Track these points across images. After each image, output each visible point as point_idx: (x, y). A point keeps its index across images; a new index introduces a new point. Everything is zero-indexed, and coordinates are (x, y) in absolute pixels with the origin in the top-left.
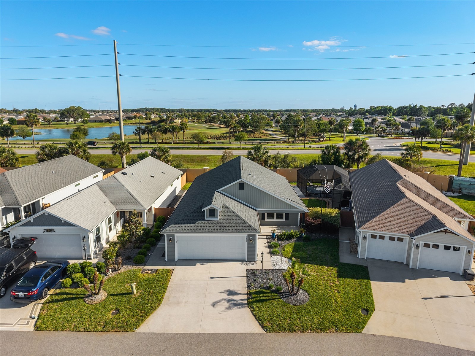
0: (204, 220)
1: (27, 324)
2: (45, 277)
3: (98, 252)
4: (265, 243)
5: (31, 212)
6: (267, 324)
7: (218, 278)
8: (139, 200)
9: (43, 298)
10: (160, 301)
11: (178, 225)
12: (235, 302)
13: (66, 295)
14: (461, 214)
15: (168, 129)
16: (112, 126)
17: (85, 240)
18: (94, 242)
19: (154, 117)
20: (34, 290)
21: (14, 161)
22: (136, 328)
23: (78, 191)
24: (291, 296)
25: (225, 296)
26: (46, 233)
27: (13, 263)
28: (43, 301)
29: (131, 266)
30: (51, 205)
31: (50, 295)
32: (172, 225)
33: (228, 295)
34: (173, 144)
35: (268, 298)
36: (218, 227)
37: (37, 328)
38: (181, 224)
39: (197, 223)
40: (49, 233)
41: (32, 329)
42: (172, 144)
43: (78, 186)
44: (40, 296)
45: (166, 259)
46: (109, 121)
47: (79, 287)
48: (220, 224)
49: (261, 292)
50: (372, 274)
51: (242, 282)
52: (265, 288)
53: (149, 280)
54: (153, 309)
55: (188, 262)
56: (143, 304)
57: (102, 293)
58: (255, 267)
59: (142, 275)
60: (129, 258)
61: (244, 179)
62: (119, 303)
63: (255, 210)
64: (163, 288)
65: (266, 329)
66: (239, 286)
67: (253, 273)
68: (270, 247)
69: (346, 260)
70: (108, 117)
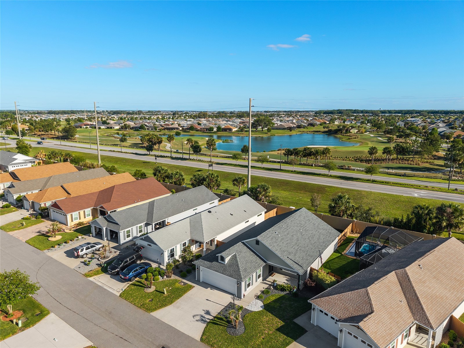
0: (218, 262)
1: (119, 292)
2: (134, 271)
3: (171, 262)
4: (264, 288)
5: (161, 226)
6: (204, 337)
7: (210, 301)
8: (204, 234)
9: (131, 281)
10: (172, 302)
11: (203, 261)
12: (204, 319)
13: (140, 283)
14: (426, 320)
15: (313, 153)
16: (291, 133)
17: (162, 255)
18: (168, 257)
19: (338, 122)
20: (128, 276)
21: (181, 181)
22: (151, 312)
23: (195, 214)
24: (233, 328)
25: (203, 313)
26: (148, 246)
27: (128, 259)
28: (131, 283)
29: (178, 277)
30: (171, 223)
31: (136, 281)
32: (200, 260)
33: (205, 313)
34: (315, 166)
35: (221, 324)
36: (222, 269)
37: (120, 296)
38: (205, 260)
39: (214, 262)
40: (149, 246)
41: (118, 295)
42: (313, 166)
43: (195, 210)
44: (130, 280)
45: (196, 279)
46: (290, 129)
47: (147, 281)
48: (224, 268)
49: (221, 319)
50: (303, 338)
51: (219, 308)
52: (226, 318)
53: (178, 289)
54: (165, 305)
55: (206, 285)
56: (164, 301)
57: (153, 288)
58: (237, 303)
59: (177, 285)
60: (181, 271)
61: (259, 238)
62: (156, 296)
63: (265, 262)
64: (180, 296)
65: (201, 339)
66: (215, 310)
67: (231, 306)
68: (263, 292)
69: (300, 321)
70: (291, 124)
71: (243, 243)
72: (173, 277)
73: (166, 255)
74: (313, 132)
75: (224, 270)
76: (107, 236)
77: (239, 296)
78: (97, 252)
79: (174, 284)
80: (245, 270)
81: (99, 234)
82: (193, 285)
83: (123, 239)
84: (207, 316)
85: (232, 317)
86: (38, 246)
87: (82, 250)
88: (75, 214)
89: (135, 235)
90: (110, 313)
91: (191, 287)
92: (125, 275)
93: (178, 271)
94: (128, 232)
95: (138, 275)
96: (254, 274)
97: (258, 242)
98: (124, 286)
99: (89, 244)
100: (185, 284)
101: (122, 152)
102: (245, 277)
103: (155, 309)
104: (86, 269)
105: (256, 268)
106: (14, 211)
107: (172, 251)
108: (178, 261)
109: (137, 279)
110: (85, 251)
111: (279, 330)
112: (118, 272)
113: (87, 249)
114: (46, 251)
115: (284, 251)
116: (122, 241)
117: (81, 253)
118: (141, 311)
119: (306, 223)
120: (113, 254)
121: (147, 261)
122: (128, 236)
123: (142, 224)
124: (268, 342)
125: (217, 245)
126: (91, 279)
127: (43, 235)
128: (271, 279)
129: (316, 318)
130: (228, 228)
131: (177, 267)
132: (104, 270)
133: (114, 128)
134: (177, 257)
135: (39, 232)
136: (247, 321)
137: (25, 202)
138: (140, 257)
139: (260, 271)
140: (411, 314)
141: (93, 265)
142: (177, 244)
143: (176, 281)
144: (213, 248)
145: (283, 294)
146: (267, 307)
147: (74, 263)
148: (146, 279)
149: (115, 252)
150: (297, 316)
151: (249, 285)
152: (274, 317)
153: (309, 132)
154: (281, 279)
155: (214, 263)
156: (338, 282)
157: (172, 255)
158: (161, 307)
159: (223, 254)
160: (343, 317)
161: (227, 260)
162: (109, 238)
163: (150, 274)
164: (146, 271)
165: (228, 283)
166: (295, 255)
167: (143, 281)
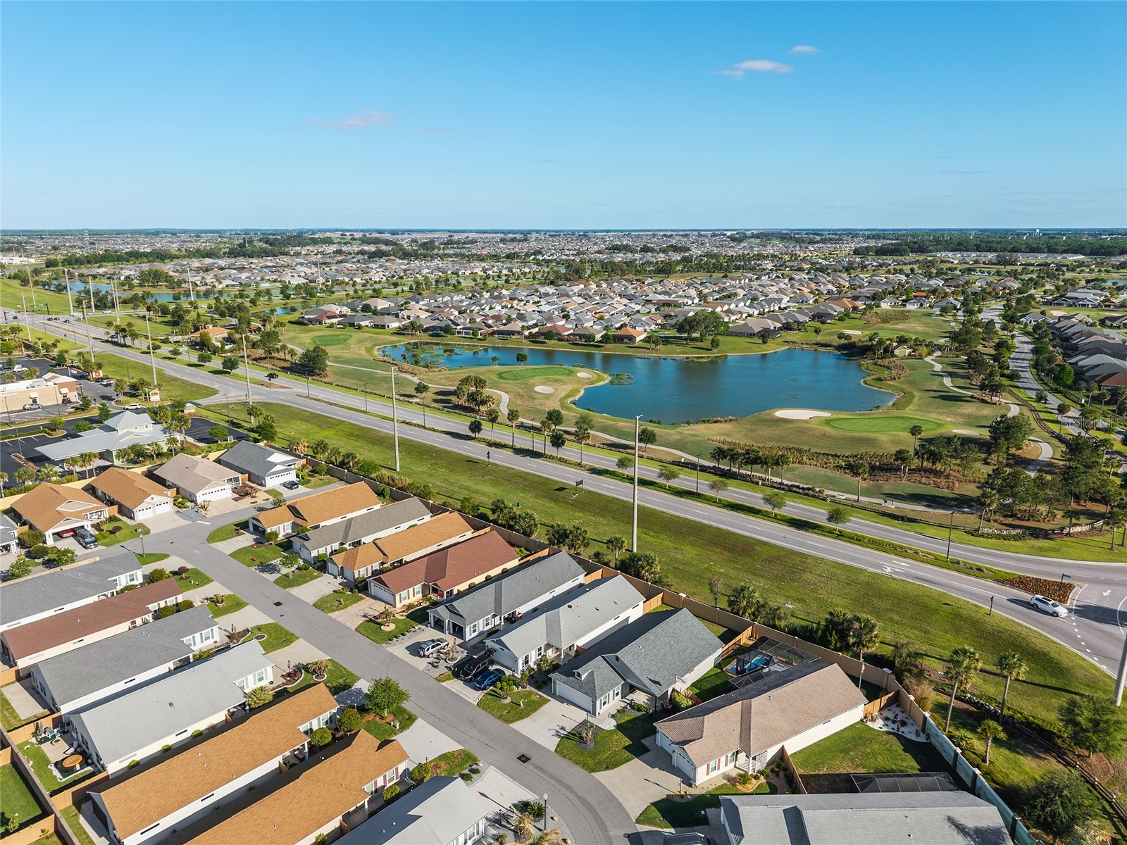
0: (574, 677)
1: (475, 700)
3: (526, 670)
4: (620, 707)
6: (558, 749)
7: (566, 717)
8: (561, 639)
9: (486, 690)
10: (529, 715)
11: (561, 674)
12: (558, 733)
13: (496, 693)
16: (765, 350)
17: (516, 662)
18: (522, 664)
19: (889, 304)
21: (533, 527)
22: (510, 723)
24: (584, 743)
27: (480, 665)
28: (486, 692)
29: (533, 688)
31: (490, 690)
34: (761, 485)
35: (574, 739)
36: (578, 686)
37: (478, 704)
40: (502, 650)
41: (476, 703)
42: (759, 485)
44: (484, 688)
45: (552, 692)
46: (766, 335)
47: (502, 691)
48: (581, 684)
49: (575, 735)
50: (645, 756)
51: (574, 725)
52: (579, 734)
53: (534, 702)
54: (523, 718)
55: (562, 699)
56: (521, 713)
57: (509, 700)
58: (591, 719)
59: (533, 697)
60: (536, 682)
61: (618, 654)
62: (512, 708)
63: (624, 680)
64: (536, 710)
65: (556, 751)
66: (570, 726)
67: (585, 722)
68: (618, 711)
69: (645, 741)
70: (769, 321)
71: (603, 657)
72: (529, 688)
73: (521, 662)
74: (814, 346)
75: (580, 687)
76: (449, 630)
77: (594, 714)
78: (442, 651)
79: (530, 696)
80: (601, 689)
81: (439, 625)
82: (550, 698)
83: (469, 635)
84: (562, 732)
85: (584, 735)
86: (373, 638)
87: (428, 650)
88: (404, 593)
89: (481, 629)
90: (472, 722)
91: (547, 701)
92: (480, 684)
93: (532, 681)
94: (475, 626)
95: (493, 684)
96: (611, 693)
97: (617, 659)
98: (480, 694)
99: (433, 641)
100: (541, 696)
101: (424, 428)
102: (601, 696)
103: (513, 721)
104: (436, 673)
105: (613, 686)
106: (317, 577)
107: (527, 658)
108: (533, 670)
109: (491, 688)
110: (431, 650)
111: (626, 748)
112: (471, 678)
113: (433, 647)
114: (384, 645)
115: (644, 670)
116: (468, 638)
117: (427, 653)
118: (499, 722)
119: (681, 631)
120: (461, 655)
121: (499, 667)
122: (474, 631)
123: (490, 616)
124: (613, 757)
125: (577, 651)
126: (444, 684)
127: (371, 621)
128: (630, 697)
129: (659, 740)
130: (591, 630)
131: (532, 676)
132: (456, 675)
133: (388, 326)
134: (531, 664)
135: (365, 616)
136: (598, 738)
137: (330, 565)
138: (492, 663)
139: (618, 689)
140: (738, 742)
141: (442, 668)
142: (532, 650)
143: (531, 693)
144: (573, 653)
145: (639, 714)
146: (620, 727)
147: (421, 664)
148: (501, 689)
149: (462, 652)
150: (645, 737)
151: (605, 703)
152: (624, 736)
153: (807, 344)
154: (640, 698)
155: (571, 678)
156: (693, 705)
157: (527, 662)
158: (518, 720)
159: (580, 670)
160: (678, 740)
161: (583, 677)
162: (451, 632)
163: (505, 684)
164: (499, 680)
165: (585, 700)
166: (656, 674)
167: (498, 690)
